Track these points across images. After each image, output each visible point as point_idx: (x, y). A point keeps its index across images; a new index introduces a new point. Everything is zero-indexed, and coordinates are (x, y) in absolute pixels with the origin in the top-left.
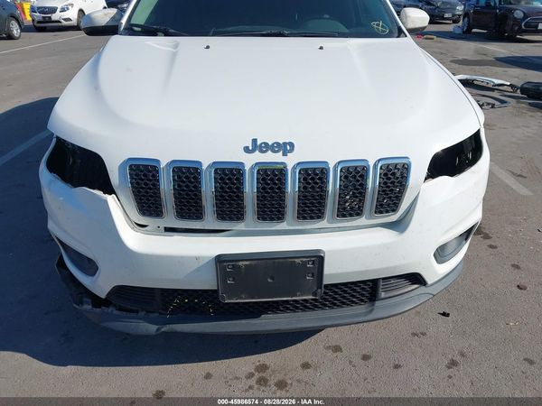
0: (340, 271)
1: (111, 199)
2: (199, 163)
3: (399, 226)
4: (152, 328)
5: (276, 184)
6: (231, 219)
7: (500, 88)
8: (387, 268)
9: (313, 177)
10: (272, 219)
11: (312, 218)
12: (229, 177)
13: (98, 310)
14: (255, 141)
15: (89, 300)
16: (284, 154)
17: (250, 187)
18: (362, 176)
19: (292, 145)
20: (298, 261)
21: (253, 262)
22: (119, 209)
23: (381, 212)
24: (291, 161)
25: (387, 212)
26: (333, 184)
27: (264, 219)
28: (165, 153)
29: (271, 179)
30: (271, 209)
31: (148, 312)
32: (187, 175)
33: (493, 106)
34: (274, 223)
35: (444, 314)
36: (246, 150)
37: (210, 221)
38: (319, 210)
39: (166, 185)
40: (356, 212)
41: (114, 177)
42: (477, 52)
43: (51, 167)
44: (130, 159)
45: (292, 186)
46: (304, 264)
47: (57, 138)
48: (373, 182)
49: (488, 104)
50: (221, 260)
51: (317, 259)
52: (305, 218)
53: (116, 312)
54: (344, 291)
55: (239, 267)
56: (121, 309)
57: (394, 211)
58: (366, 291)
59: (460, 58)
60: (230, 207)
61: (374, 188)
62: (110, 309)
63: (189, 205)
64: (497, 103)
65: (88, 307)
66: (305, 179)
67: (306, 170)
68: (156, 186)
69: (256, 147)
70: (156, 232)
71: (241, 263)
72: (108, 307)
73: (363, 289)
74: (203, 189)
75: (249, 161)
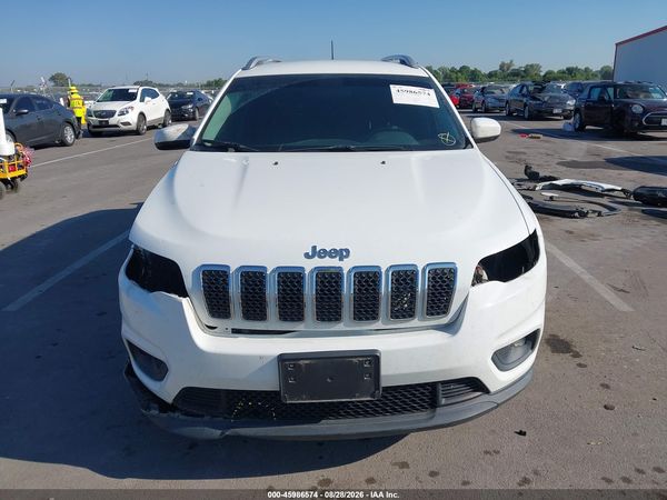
0: (397, 372)
1: (185, 302)
2: (265, 268)
3: (451, 327)
4: (217, 433)
5: (332, 286)
6: (292, 320)
7: (611, 193)
8: (443, 371)
9: (367, 280)
10: (330, 320)
11: (367, 319)
12: (291, 280)
13: (165, 415)
14: (314, 248)
15: (156, 406)
16: (341, 259)
17: (309, 290)
18: (412, 280)
19: (347, 251)
20: (355, 360)
21: (313, 362)
22: (192, 311)
23: (432, 314)
24: (346, 266)
25: (438, 314)
26: (385, 287)
27: (323, 320)
28: (234, 259)
29: (329, 282)
30: (329, 310)
31: (213, 417)
32: (253, 279)
33: (600, 214)
34: (333, 323)
35: (522, 433)
36: (307, 255)
37: (273, 322)
38: (373, 311)
39: (235, 289)
40: (409, 313)
41: (188, 282)
42: (590, 152)
43: (131, 274)
44: (204, 265)
45: (348, 289)
46: (361, 363)
47: (136, 246)
48: (422, 285)
49: (594, 212)
50: (283, 359)
51: (373, 358)
52: (360, 319)
53: (182, 417)
54: (403, 395)
55: (300, 366)
56: (187, 414)
57: (444, 313)
58: (425, 396)
59: (569, 159)
60: (291, 308)
61: (423, 291)
62: (177, 414)
63: (254, 307)
64: (604, 211)
65: (155, 412)
66: (359, 282)
67: (361, 273)
68: (226, 291)
69: (315, 253)
70: (224, 334)
71: (301, 362)
72: (174, 412)
73: (422, 393)
74: (267, 292)
75: (309, 266)
